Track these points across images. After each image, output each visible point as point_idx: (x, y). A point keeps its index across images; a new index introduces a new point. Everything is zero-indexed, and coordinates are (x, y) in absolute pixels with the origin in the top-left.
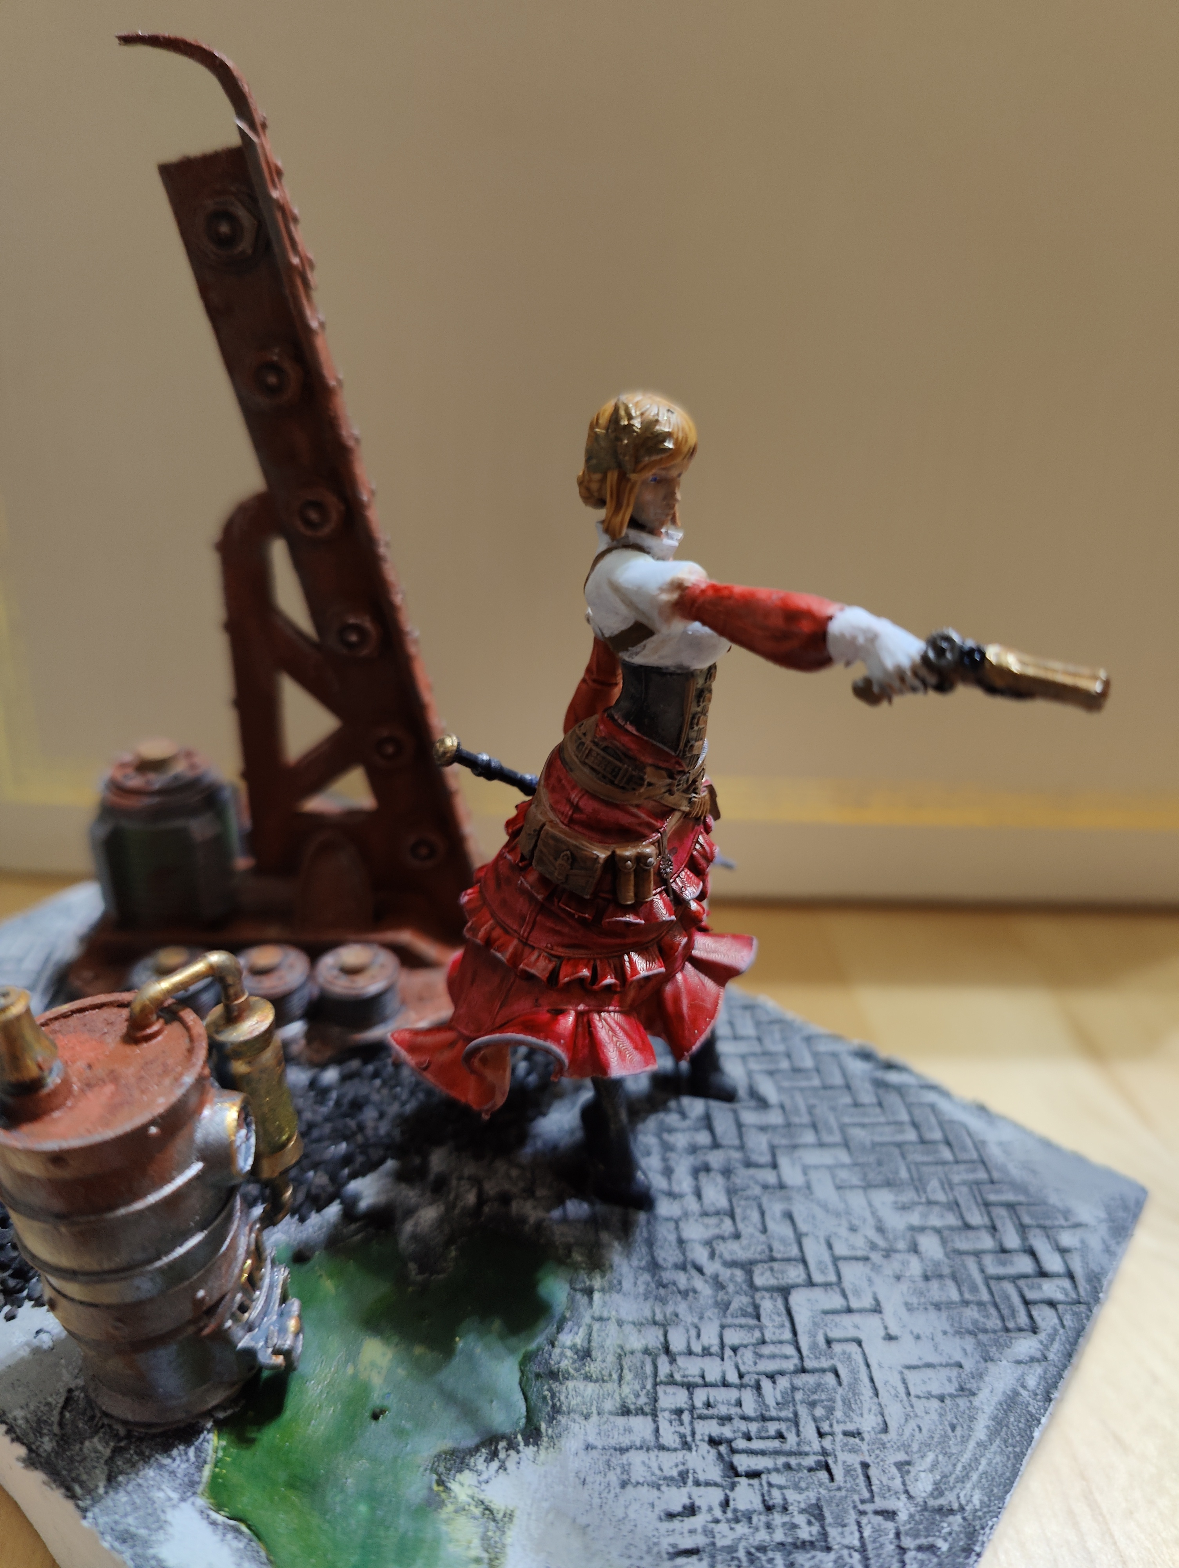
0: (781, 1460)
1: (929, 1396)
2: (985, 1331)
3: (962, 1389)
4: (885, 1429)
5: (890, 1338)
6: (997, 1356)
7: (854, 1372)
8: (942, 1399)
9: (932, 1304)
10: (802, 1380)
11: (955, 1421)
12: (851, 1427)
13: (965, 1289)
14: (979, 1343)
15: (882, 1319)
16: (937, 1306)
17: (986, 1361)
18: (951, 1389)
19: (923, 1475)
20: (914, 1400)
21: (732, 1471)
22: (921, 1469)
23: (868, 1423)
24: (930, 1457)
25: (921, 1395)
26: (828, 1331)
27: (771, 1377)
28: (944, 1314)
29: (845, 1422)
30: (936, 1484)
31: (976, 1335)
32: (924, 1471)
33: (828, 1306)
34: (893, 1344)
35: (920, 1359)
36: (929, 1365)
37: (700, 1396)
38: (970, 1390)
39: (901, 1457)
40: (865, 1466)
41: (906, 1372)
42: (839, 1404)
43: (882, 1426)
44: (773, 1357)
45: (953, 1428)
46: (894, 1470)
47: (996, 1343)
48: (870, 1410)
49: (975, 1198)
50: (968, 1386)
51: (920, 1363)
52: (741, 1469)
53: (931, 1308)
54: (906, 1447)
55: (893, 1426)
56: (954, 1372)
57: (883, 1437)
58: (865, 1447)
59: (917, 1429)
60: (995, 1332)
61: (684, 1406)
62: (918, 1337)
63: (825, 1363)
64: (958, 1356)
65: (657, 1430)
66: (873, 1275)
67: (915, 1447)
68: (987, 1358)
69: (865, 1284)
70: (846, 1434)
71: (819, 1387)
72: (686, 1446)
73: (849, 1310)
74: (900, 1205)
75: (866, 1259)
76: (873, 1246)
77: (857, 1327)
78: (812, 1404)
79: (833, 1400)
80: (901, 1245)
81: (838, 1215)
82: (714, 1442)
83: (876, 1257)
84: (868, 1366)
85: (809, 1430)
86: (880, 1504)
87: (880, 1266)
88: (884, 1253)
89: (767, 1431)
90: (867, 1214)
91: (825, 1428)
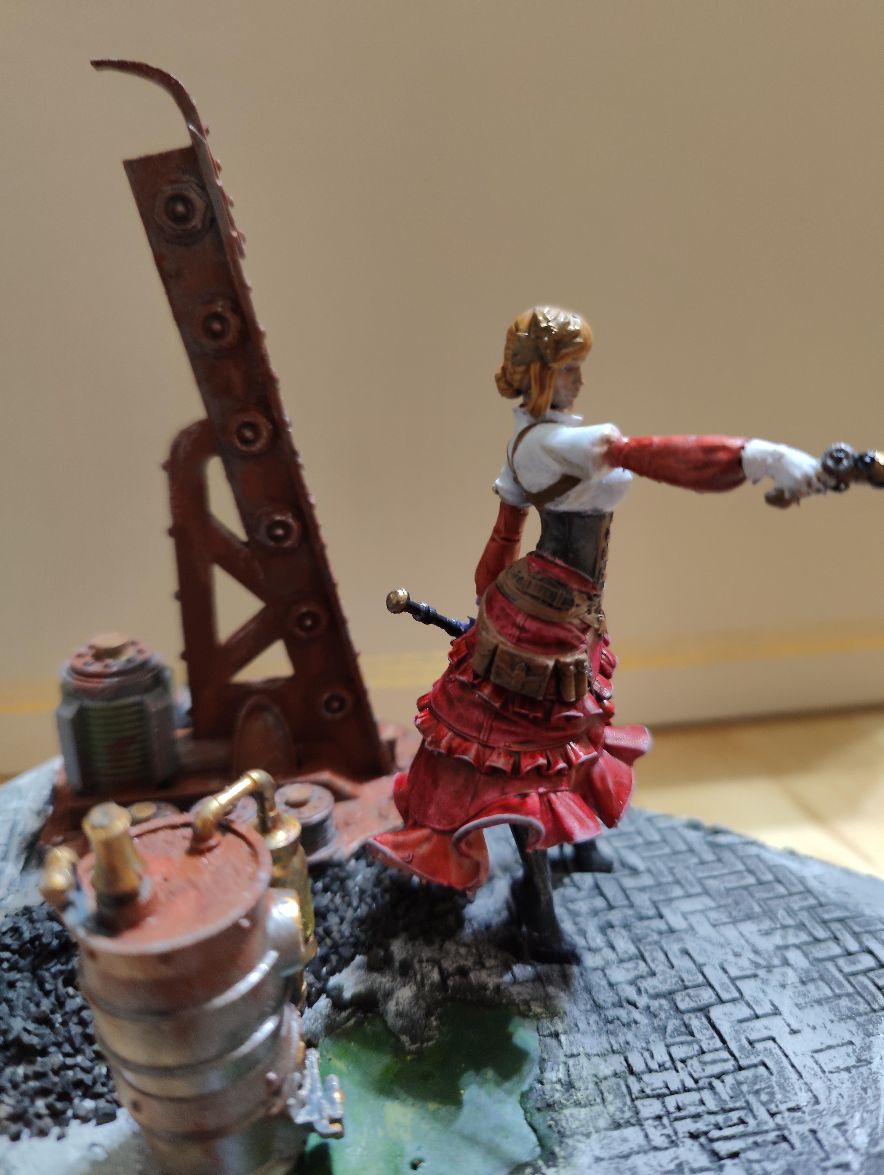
0: (750, 1140)
1: (838, 1070)
2: (860, 1015)
3: (859, 1060)
4: (817, 1102)
5: (794, 1032)
6: (875, 1032)
7: (778, 1062)
8: (848, 1069)
9: (815, 1001)
10: (742, 1075)
11: (865, 1086)
12: (792, 1105)
13: (834, 986)
14: (859, 1025)
15: (784, 1019)
16: (819, 1002)
17: (869, 1037)
18: (852, 1061)
19: (858, 1131)
20: (830, 1075)
21: (716, 1156)
22: (855, 1126)
23: (803, 1099)
24: (857, 1116)
25: (833, 1070)
26: (748, 1035)
27: (719, 1077)
28: (826, 1007)
29: (785, 1102)
30: (870, 1135)
31: (855, 1019)
32: (857, 1128)
33: (741, 1016)
34: (798, 1036)
35: (822, 1044)
36: (830, 1047)
37: (671, 1102)
38: (865, 1060)
39: (836, 1120)
40: (813, 1132)
41: (815, 1055)
42: (776, 1089)
43: (813, 1100)
44: (714, 1062)
45: (865, 1090)
46: (835, 1131)
47: (870, 1021)
48: (801, 1089)
49: (814, 919)
50: (864, 1058)
51: (823, 1047)
52: (723, 1153)
53: (815, 1005)
54: (836, 1111)
55: (821, 1097)
56: (850, 1048)
57: (817, 1107)
58: (807, 1118)
59: (840, 1097)
60: (866, 1014)
61: (662, 1113)
62: (814, 1028)
63: (754, 1060)
64: (848, 1037)
65: (646, 1136)
66: (765, 987)
67: (844, 1111)
68: (869, 1035)
69: (761, 995)
70: (790, 1110)
71: (756, 1078)
72: (674, 1143)
73: (757, 1017)
74: (763, 932)
75: (755, 976)
76: (757, 965)
77: (767, 1028)
78: (757, 1092)
79: (770, 1087)
80: (776, 961)
81: (722, 946)
82: (694, 1136)
83: (762, 973)
84: (787, 1056)
85: (762, 1113)
86: (835, 1159)
87: (767, 980)
88: (767, 969)
89: (731, 1120)
90: (743, 942)
91: (774, 1109)
